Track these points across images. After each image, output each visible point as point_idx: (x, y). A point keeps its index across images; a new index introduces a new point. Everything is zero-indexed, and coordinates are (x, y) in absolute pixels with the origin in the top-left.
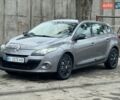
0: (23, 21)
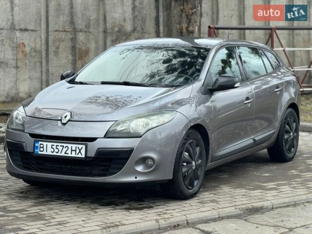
0: (29, 41)
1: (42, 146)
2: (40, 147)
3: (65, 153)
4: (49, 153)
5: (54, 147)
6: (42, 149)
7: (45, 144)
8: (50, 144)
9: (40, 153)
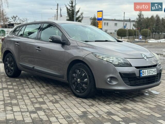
1: (143, 72)
2: (143, 73)
3: (152, 74)
4: (147, 75)
5: (148, 71)
6: (143, 74)
7: (144, 71)
8: (146, 70)
9: (143, 76)
